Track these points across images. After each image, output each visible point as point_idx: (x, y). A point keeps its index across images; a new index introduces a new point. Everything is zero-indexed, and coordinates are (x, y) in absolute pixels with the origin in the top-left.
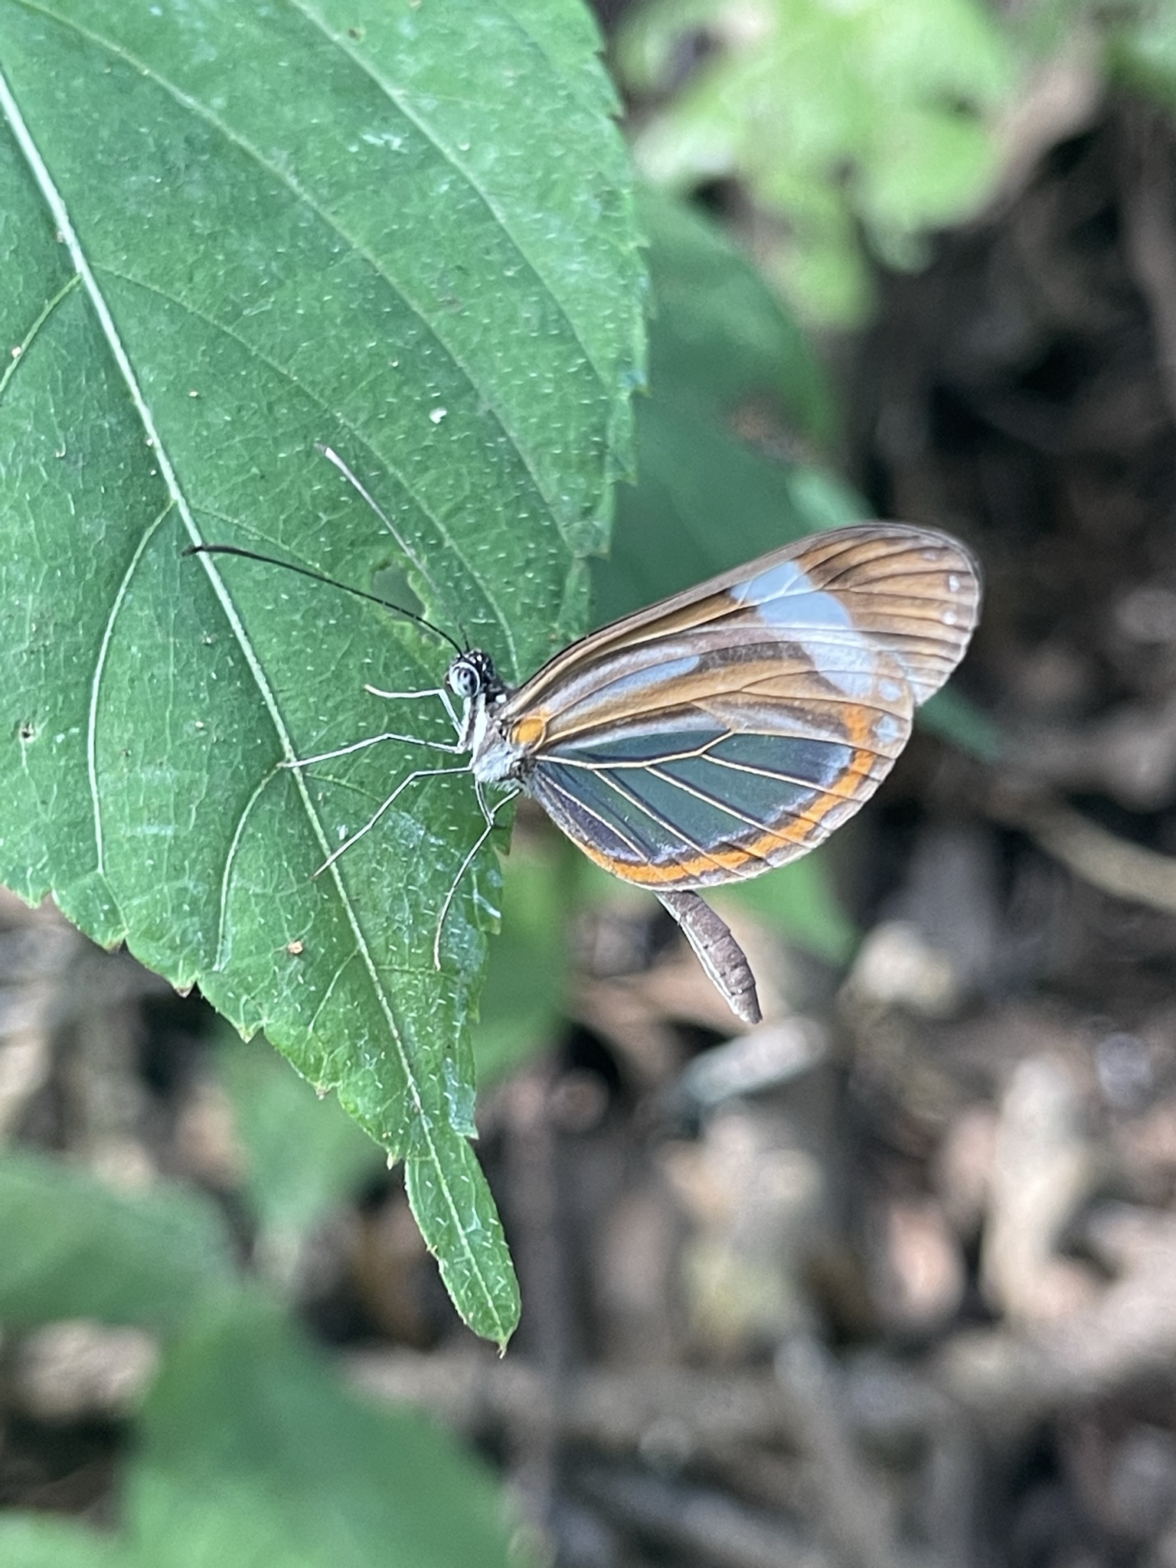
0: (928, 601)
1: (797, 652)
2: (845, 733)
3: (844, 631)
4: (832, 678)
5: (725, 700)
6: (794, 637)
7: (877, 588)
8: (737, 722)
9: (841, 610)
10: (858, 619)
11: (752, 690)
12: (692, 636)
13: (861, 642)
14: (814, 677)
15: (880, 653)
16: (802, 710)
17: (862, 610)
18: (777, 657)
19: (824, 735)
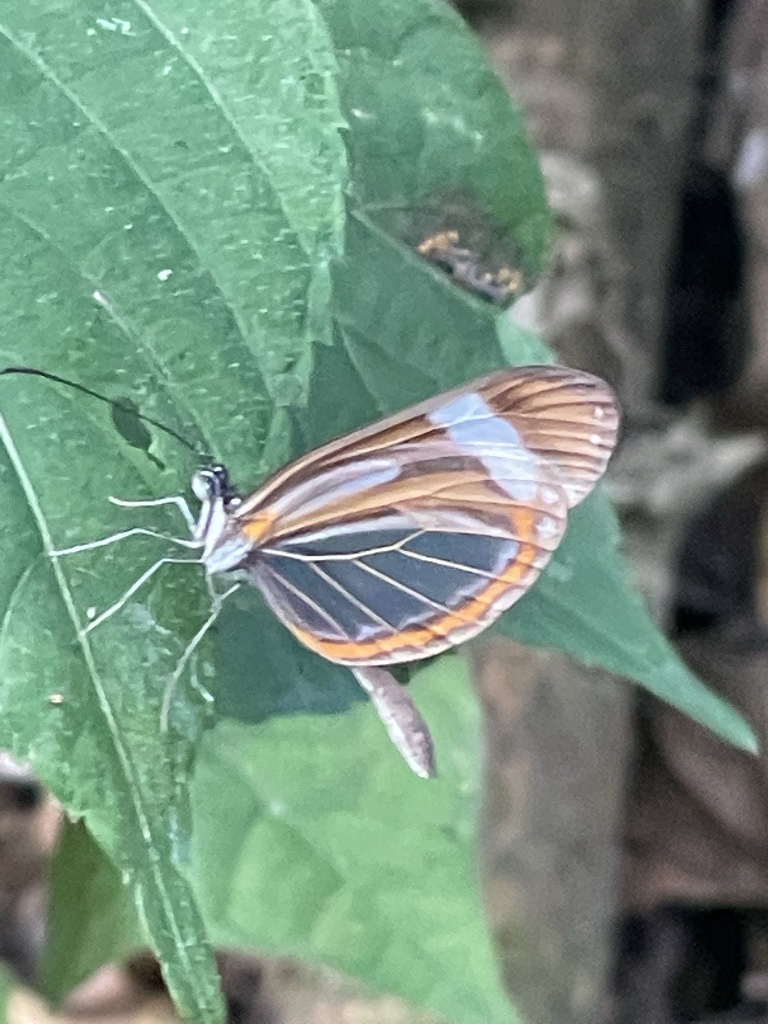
0: (580, 427)
1: (477, 465)
2: (513, 531)
3: (515, 448)
4: (504, 486)
5: (419, 505)
6: (475, 453)
7: (541, 416)
8: (429, 522)
9: (513, 432)
10: (526, 439)
11: (442, 496)
12: (397, 451)
13: (527, 457)
14: (491, 486)
15: (543, 467)
16: (480, 512)
17: (528, 432)
18: (462, 469)
19: (497, 532)
